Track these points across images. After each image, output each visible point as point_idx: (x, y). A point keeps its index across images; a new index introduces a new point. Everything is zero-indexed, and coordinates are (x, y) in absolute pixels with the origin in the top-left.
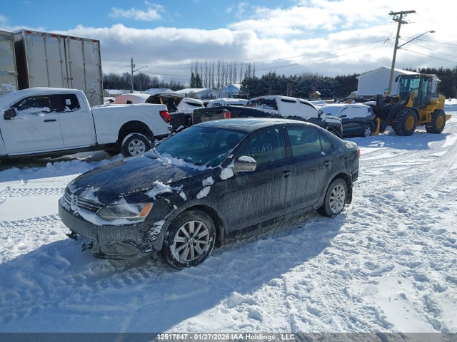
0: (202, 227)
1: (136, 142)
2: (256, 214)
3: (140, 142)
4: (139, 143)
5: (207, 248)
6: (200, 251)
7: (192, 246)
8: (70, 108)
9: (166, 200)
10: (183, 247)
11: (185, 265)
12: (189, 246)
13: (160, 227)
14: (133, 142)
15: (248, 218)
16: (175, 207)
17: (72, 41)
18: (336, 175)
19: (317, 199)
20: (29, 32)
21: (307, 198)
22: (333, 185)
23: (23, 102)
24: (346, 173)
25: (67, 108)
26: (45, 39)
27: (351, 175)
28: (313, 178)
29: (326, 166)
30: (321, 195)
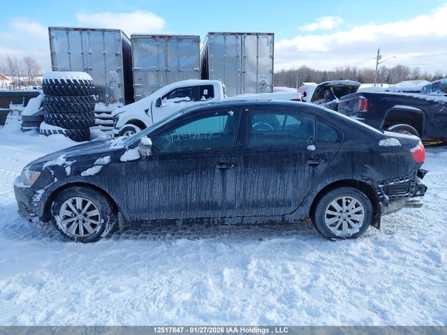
0: (92, 205)
2: (171, 208)
5: (98, 229)
6: (90, 230)
7: (81, 222)
8: (206, 98)
9: (51, 171)
10: (70, 220)
11: (72, 239)
12: (77, 221)
13: (40, 196)
15: (159, 209)
16: (56, 180)
17: (249, 36)
18: (336, 182)
19: (292, 209)
20: (212, 34)
21: (268, 204)
22: (331, 195)
23: (173, 93)
24: (364, 181)
25: (204, 97)
26: (225, 38)
27: (380, 186)
28: (281, 178)
29: (310, 165)
30: (301, 205)
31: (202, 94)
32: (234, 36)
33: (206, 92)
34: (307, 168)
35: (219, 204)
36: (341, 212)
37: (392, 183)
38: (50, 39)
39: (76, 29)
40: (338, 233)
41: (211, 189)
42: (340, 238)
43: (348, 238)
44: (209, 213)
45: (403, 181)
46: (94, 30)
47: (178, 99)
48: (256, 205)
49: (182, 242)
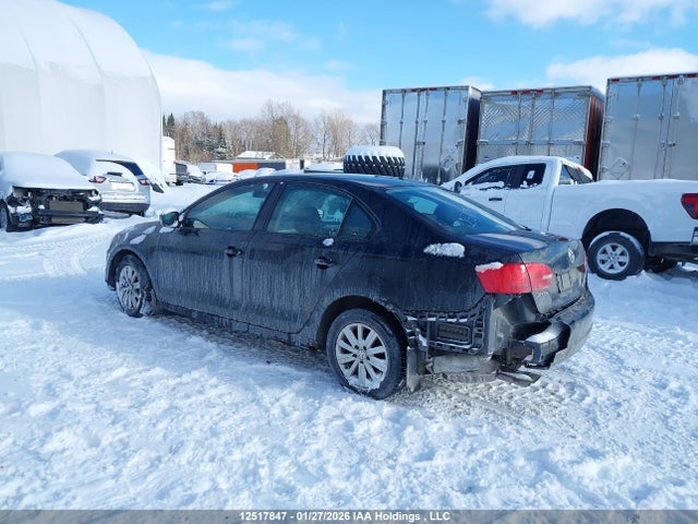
0: (136, 277)
1: (614, 248)
3: (620, 249)
4: (619, 251)
5: (138, 303)
6: (134, 304)
8: (528, 184)
14: (608, 247)
17: (690, 80)
18: (346, 297)
19: (298, 326)
20: (616, 80)
21: (274, 313)
22: (343, 317)
23: (485, 175)
24: (383, 304)
25: (525, 183)
26: (639, 86)
27: (410, 318)
28: (286, 278)
29: (319, 266)
30: (307, 323)
31: (524, 178)
32: (658, 82)
33: (531, 174)
34: (315, 268)
35: (227, 301)
36: (357, 347)
37: (434, 319)
38: (383, 106)
39: (414, 90)
40: (353, 381)
41: (220, 282)
42: (353, 389)
43: (365, 393)
44: (217, 310)
45: (454, 320)
46: (435, 89)
47: (487, 185)
48: (260, 311)
49: (196, 340)
